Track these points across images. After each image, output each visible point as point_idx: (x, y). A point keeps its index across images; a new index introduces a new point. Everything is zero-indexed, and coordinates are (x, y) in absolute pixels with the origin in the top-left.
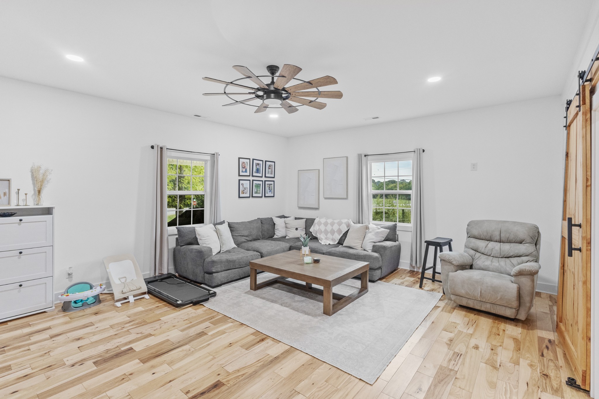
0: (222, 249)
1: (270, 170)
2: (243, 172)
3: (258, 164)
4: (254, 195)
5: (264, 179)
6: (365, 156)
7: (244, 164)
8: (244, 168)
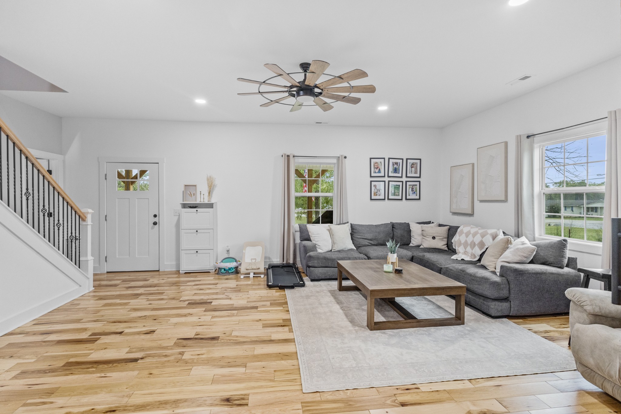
0: (333, 248)
1: (413, 169)
2: (375, 172)
3: (396, 163)
4: (390, 197)
5: (404, 179)
6: (528, 137)
7: (376, 164)
8: (377, 169)
